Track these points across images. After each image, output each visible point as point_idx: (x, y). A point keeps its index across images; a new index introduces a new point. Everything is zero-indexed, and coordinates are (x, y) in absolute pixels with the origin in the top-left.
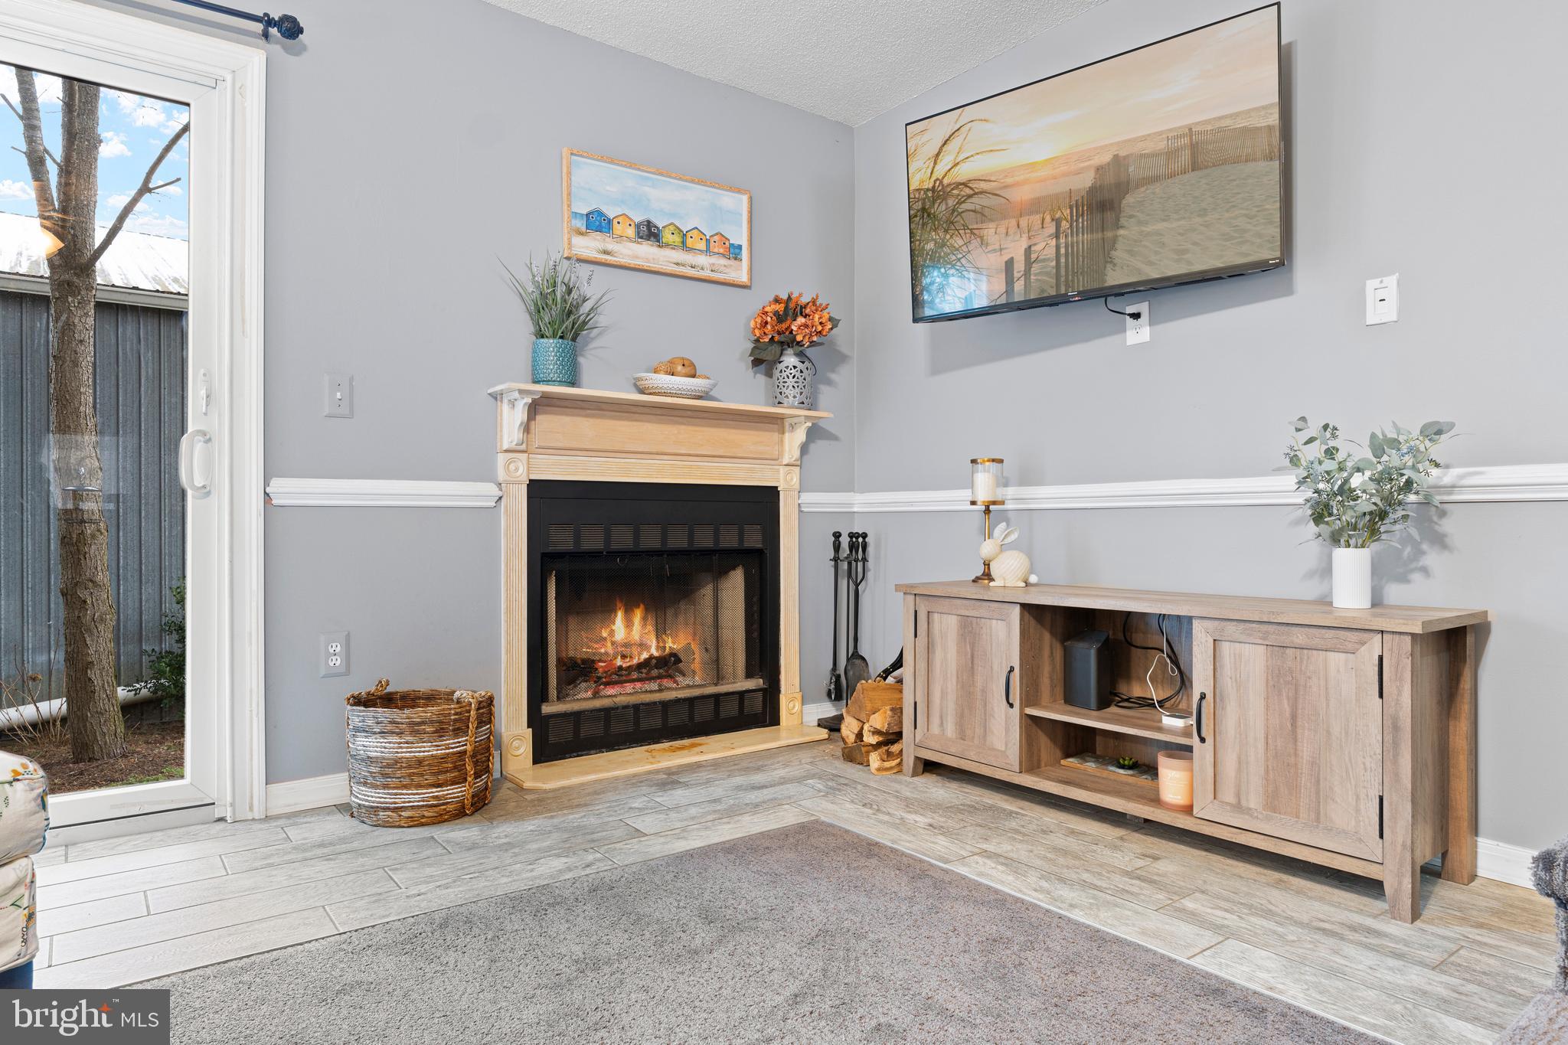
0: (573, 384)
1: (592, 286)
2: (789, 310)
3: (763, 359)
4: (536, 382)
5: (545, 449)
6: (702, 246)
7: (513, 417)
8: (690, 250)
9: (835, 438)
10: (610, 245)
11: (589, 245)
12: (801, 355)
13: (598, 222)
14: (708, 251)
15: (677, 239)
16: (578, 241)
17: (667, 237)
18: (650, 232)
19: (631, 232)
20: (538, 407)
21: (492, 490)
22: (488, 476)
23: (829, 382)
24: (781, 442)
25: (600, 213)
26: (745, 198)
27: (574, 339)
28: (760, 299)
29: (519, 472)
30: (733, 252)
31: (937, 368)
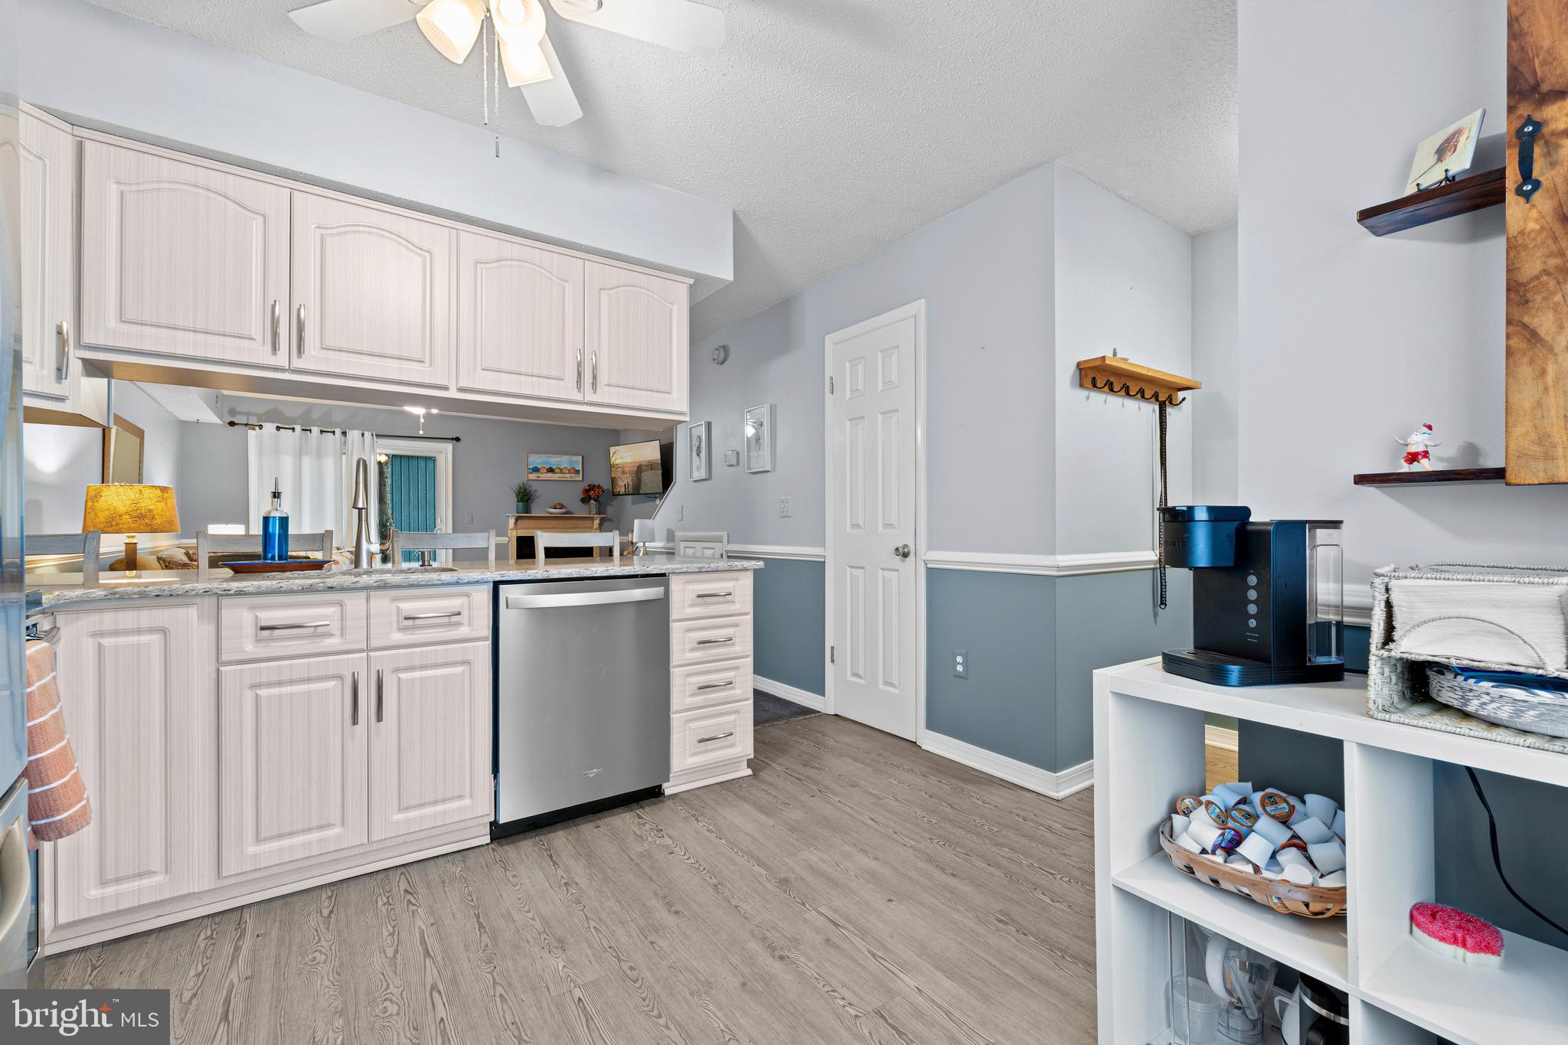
0: (527, 513)
1: (534, 487)
2: (591, 488)
3: (585, 500)
4: (518, 513)
5: (520, 529)
6: (567, 472)
7: (512, 521)
8: (564, 473)
9: (612, 521)
10: (539, 475)
11: (533, 476)
12: (595, 500)
13: (536, 470)
14: (569, 473)
15: (559, 471)
16: (530, 475)
17: (557, 471)
18: (551, 470)
19: (545, 471)
20: (517, 519)
21: (507, 539)
22: (506, 536)
23: (611, 505)
24: (593, 523)
25: (536, 467)
26: (581, 457)
27: (527, 502)
28: (585, 485)
29: (513, 535)
30: (577, 472)
31: (633, 503)
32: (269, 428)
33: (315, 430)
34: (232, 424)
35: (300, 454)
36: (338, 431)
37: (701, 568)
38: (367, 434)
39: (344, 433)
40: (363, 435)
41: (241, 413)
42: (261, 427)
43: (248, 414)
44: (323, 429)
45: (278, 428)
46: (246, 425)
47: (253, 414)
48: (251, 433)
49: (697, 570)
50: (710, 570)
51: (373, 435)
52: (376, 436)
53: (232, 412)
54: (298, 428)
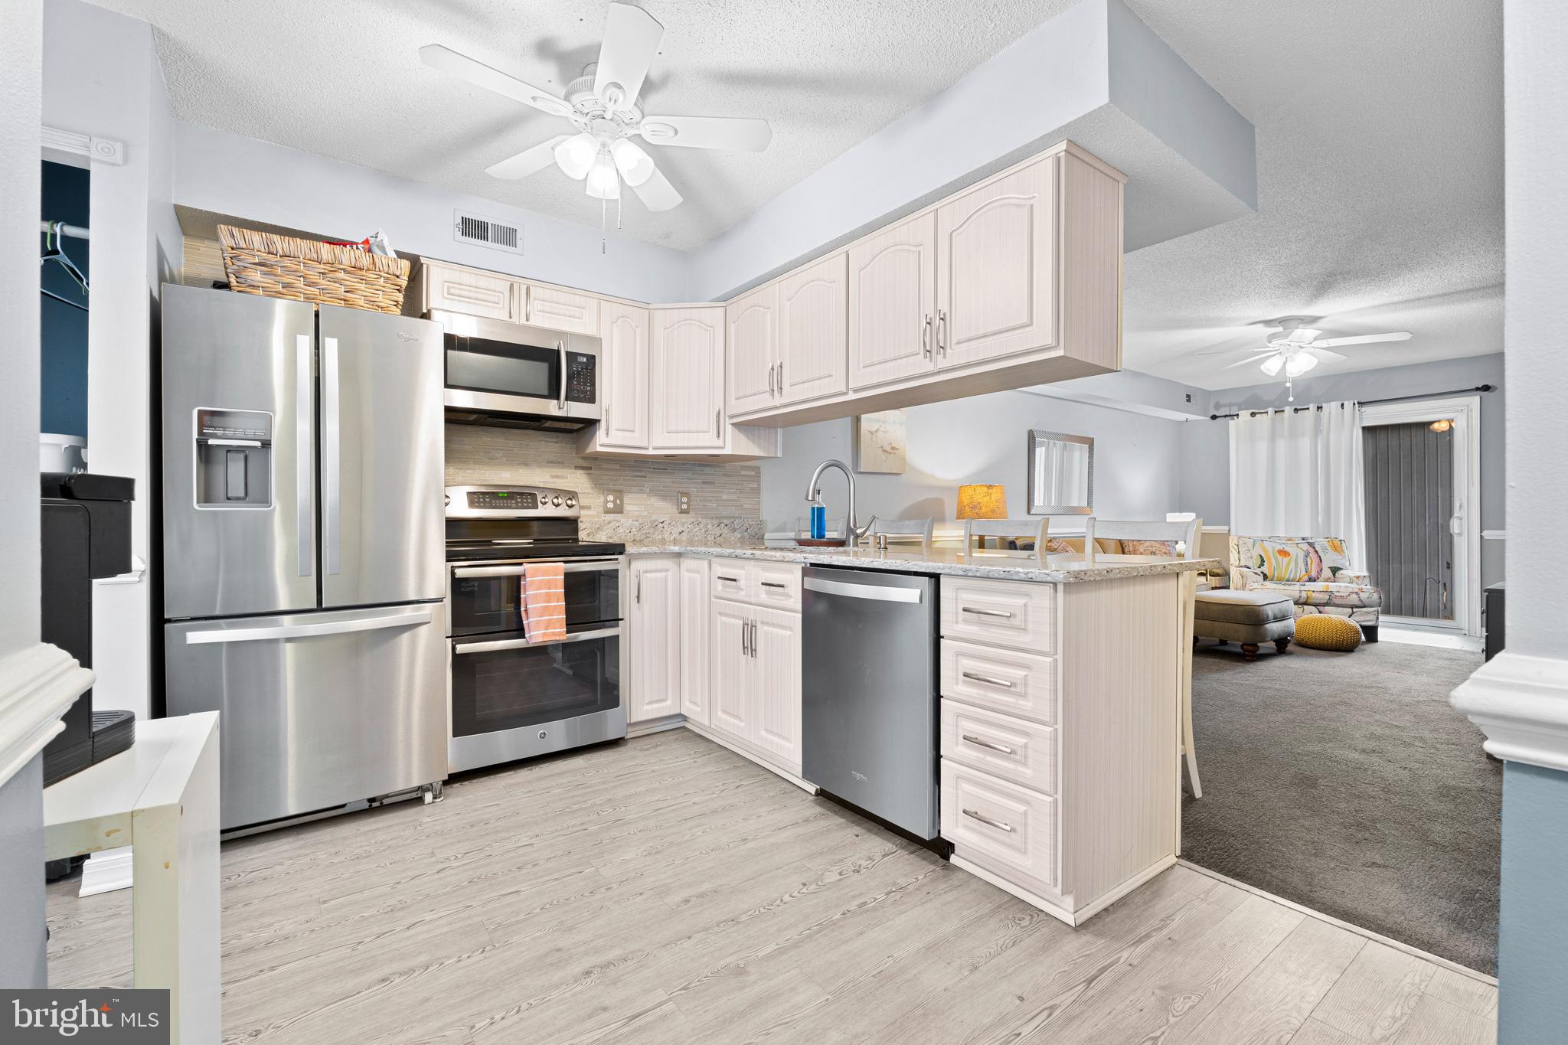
32: (1245, 415)
33: (1288, 410)
34: (1214, 417)
35: (1273, 438)
36: (1312, 407)
37: (966, 570)
38: (1348, 405)
39: (1319, 408)
40: (1342, 405)
41: (1225, 406)
42: (1237, 415)
43: (1230, 405)
44: (1298, 408)
45: (1253, 414)
46: (1226, 416)
47: (1234, 405)
48: (1232, 423)
49: (961, 573)
50: (978, 575)
51: (1354, 404)
52: (1359, 403)
53: (1217, 406)
54: (1271, 410)
